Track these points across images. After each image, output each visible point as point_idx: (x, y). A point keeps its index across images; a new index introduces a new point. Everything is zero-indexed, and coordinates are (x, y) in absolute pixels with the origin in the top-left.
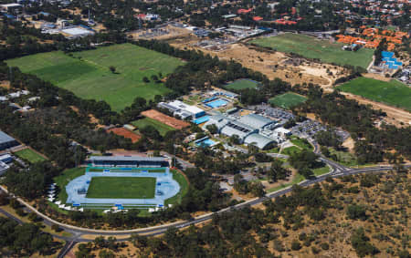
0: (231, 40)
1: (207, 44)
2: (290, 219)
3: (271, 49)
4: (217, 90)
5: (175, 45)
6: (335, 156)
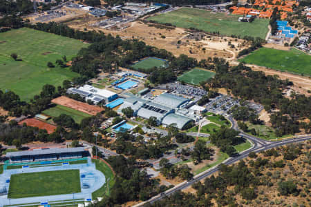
0: (129, 19)
1: (106, 24)
3: (170, 25)
4: (125, 71)
5: (74, 27)
6: (254, 130)
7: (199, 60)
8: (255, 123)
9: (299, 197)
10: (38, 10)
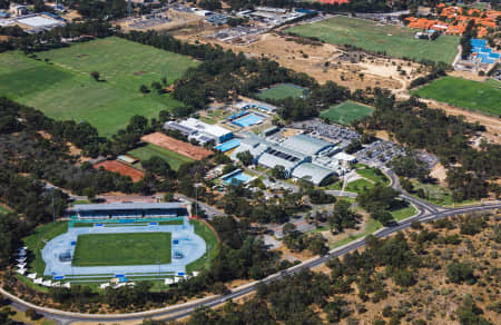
0: (259, 29)
1: (226, 36)
2: (367, 286)
3: (316, 39)
4: (247, 102)
5: (181, 38)
6: (421, 190)
7: (353, 91)
8: (425, 181)
9: (476, 285)
10: (134, 13)
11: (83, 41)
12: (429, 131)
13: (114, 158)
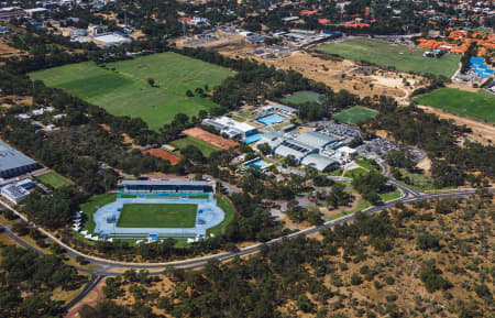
0: (291, 47)
1: (262, 52)
2: (351, 250)
3: (337, 56)
4: (272, 105)
5: (225, 53)
6: (407, 178)
7: (362, 98)
8: (412, 171)
9: (439, 253)
10: (188, 33)
11: (144, 54)
12: (422, 131)
13: (159, 146)
